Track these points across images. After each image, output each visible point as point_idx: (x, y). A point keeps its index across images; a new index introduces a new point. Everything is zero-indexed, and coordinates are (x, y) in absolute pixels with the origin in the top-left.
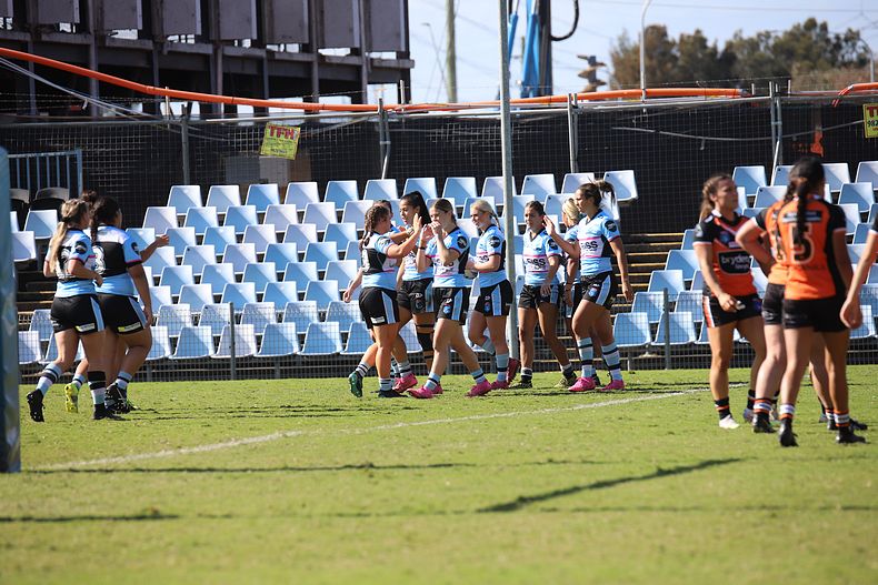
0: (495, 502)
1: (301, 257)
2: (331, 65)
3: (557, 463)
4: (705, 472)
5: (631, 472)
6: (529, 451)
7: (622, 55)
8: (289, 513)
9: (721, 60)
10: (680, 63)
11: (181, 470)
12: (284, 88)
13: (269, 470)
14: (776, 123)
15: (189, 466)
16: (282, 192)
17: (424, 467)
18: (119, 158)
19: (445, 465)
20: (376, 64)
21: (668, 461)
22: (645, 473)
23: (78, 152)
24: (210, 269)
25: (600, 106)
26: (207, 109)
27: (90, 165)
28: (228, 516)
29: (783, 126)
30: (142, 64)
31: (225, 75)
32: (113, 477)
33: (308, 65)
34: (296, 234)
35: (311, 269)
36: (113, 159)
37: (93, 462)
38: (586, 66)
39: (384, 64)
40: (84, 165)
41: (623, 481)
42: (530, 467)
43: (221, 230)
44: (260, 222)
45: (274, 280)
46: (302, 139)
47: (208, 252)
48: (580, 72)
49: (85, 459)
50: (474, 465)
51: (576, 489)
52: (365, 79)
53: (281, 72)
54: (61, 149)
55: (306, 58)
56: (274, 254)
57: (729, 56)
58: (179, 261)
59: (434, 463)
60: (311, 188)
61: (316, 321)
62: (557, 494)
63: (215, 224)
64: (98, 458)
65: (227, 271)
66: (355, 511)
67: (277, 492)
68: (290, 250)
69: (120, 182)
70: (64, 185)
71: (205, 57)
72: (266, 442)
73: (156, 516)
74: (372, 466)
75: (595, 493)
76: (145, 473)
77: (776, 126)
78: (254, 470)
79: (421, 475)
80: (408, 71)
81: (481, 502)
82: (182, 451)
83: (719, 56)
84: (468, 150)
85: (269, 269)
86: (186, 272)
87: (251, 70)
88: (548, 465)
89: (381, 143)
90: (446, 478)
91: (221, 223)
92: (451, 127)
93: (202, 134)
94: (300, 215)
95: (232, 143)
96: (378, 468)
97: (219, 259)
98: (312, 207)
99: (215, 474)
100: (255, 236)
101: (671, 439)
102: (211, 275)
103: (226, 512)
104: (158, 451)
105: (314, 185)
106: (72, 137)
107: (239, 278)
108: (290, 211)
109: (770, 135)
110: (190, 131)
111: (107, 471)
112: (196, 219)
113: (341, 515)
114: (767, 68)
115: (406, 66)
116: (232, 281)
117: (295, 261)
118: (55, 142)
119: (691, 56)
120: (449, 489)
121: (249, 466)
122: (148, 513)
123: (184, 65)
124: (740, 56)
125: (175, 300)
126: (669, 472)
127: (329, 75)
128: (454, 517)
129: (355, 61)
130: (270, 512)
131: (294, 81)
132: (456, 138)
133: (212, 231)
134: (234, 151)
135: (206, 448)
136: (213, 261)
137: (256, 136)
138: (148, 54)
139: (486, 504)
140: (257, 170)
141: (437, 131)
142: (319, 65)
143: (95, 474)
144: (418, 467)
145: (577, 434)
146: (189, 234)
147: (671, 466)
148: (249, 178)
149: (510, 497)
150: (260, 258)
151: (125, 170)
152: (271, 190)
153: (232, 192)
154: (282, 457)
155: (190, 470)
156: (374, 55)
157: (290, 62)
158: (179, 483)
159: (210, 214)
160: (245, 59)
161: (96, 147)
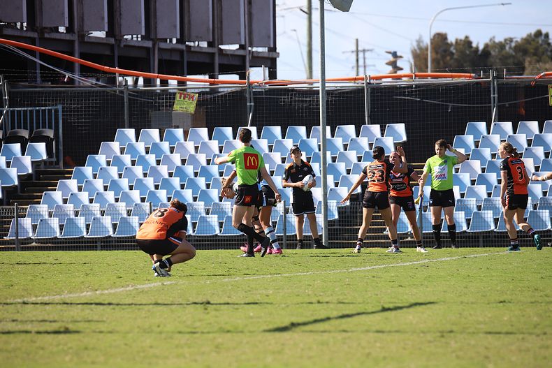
0: (275, 326)
1: (196, 174)
2: (227, 55)
3: (322, 303)
4: (411, 310)
5: (366, 309)
6: (309, 295)
7: (418, 51)
8: (148, 331)
9: (481, 55)
10: (455, 56)
11: (91, 304)
12: (196, 69)
13: (145, 305)
14: (494, 96)
15: (97, 301)
16: (186, 133)
17: (241, 304)
18: (85, 111)
19: (254, 303)
20: (255, 55)
21: (390, 303)
22: (374, 310)
23: (60, 107)
24: (139, 181)
25: (399, 83)
26: (148, 82)
27: (67, 115)
28: (110, 332)
29: (498, 97)
30: (108, 53)
31: (159, 60)
32: (47, 307)
33: (213, 55)
34: (193, 160)
35: (201, 182)
36: (82, 111)
37: (40, 298)
38: (391, 58)
39: (260, 55)
40: (63, 115)
41: (359, 314)
42: (305, 305)
43: (147, 157)
44: (172, 152)
45: (178, 188)
46: (199, 101)
47: (138, 170)
48: (387, 61)
49: (36, 296)
50: (272, 303)
51: (328, 319)
52: (248, 64)
53: (195, 59)
54: (49, 105)
55: (211, 50)
56: (180, 172)
57: (486, 52)
58: (120, 176)
59: (247, 302)
60: (204, 132)
61: (204, 214)
62: (316, 321)
63: (143, 153)
64: (44, 296)
65: (150, 182)
66: (190, 330)
67: (146, 317)
68: (189, 170)
69: (85, 126)
70: (50, 127)
71: (147, 49)
72: (150, 288)
73: (67, 331)
74: (209, 303)
75: (339, 321)
76: (69, 305)
77: (494, 97)
78: (136, 305)
79: (237, 309)
80: (276, 59)
81: (268, 325)
82: (97, 292)
83: (480, 53)
84: (302, 109)
85: (176, 181)
86: (124, 183)
87: (176, 57)
88: (317, 305)
89: (248, 104)
90: (252, 311)
91: (147, 153)
92: (292, 95)
93: (137, 96)
94: (196, 148)
95: (155, 103)
96: (212, 304)
97: (145, 175)
98: (204, 144)
99: (111, 307)
100: (168, 161)
101: (401, 290)
102: (139, 185)
103: (110, 330)
104: (82, 292)
105: (205, 130)
106: (55, 97)
107: (157, 187)
108: (190, 146)
109: (491, 103)
110: (129, 94)
111: (46, 304)
112: (131, 150)
113: (180, 332)
114: (511, 61)
115: (274, 56)
116: (153, 189)
117: (192, 176)
118: (45, 101)
119: (462, 53)
120: (251, 318)
121: (134, 302)
122: (62, 330)
123: (133, 54)
124: (493, 53)
125: (117, 200)
126: (389, 309)
127: (225, 62)
128: (249, 334)
129: (242, 52)
130: (137, 330)
131: (203, 65)
132: (295, 101)
133: (141, 157)
134: (157, 107)
135: (113, 291)
136: (141, 176)
137: (170, 98)
138: (112, 46)
139: (271, 327)
140: (171, 120)
141: (283, 97)
142: (219, 54)
143: (38, 306)
144: (237, 304)
145: (342, 286)
146: (127, 159)
147: (391, 306)
148: (165, 126)
149: (286, 323)
150: (171, 175)
151: (89, 119)
152: (179, 132)
153: (155, 133)
154: (156, 297)
155: (97, 304)
156: (255, 49)
157: (201, 53)
158: (88, 311)
159: (141, 146)
160: (172, 50)
161: (71, 104)
